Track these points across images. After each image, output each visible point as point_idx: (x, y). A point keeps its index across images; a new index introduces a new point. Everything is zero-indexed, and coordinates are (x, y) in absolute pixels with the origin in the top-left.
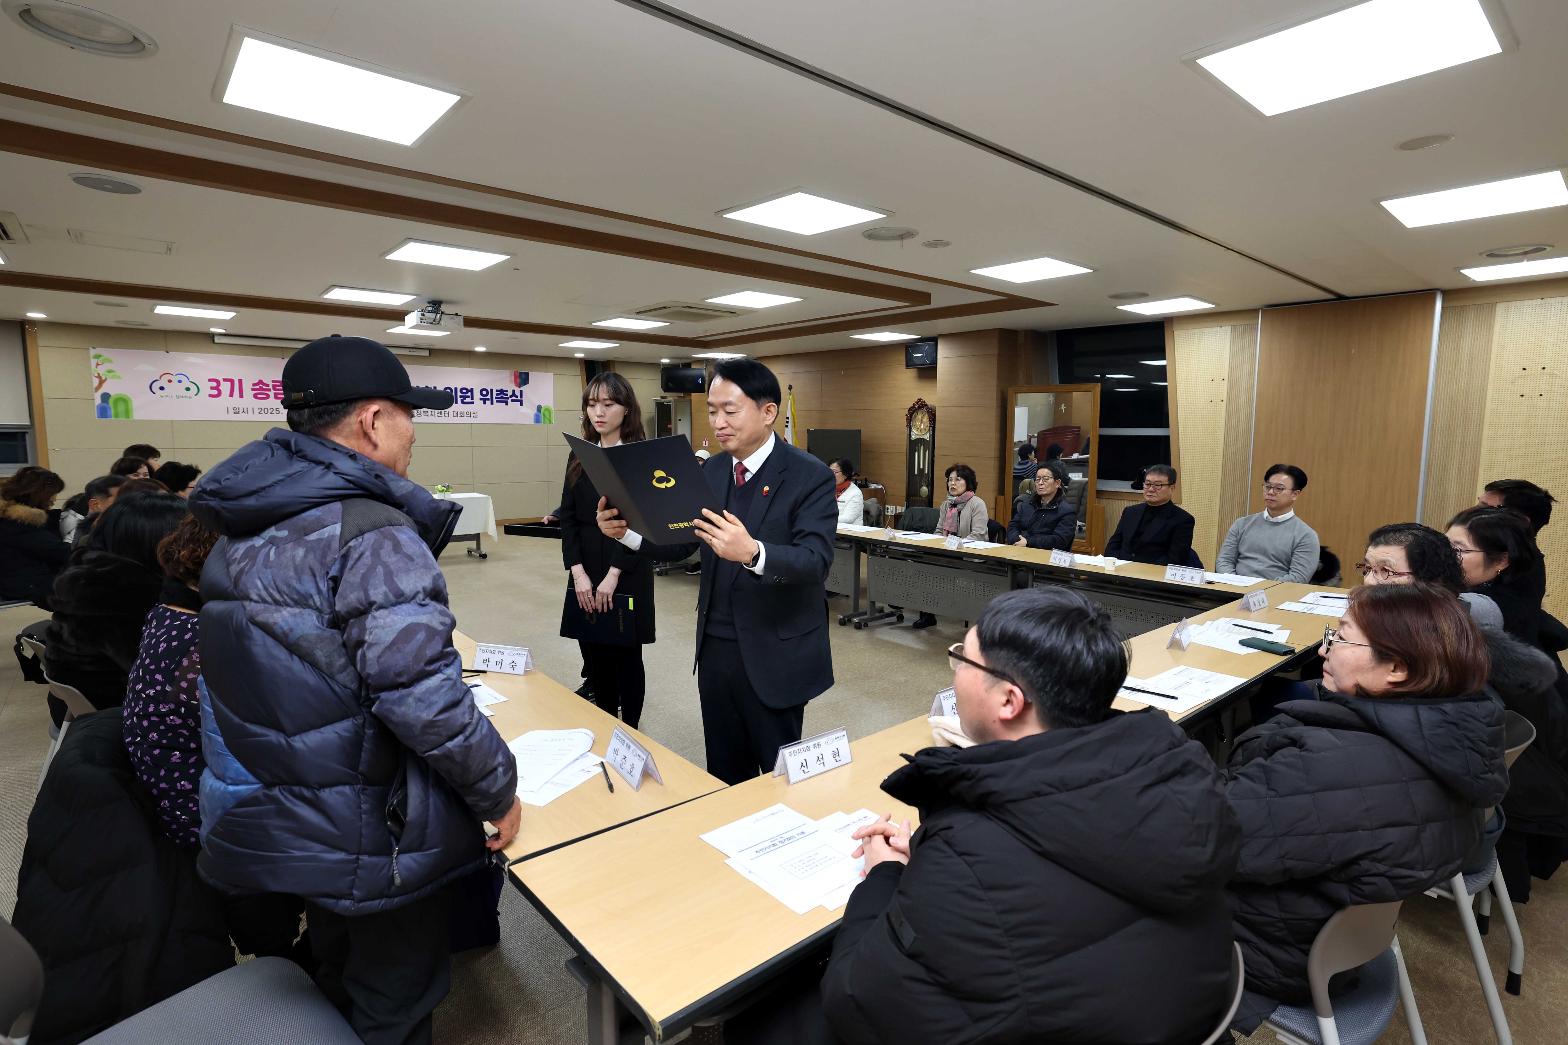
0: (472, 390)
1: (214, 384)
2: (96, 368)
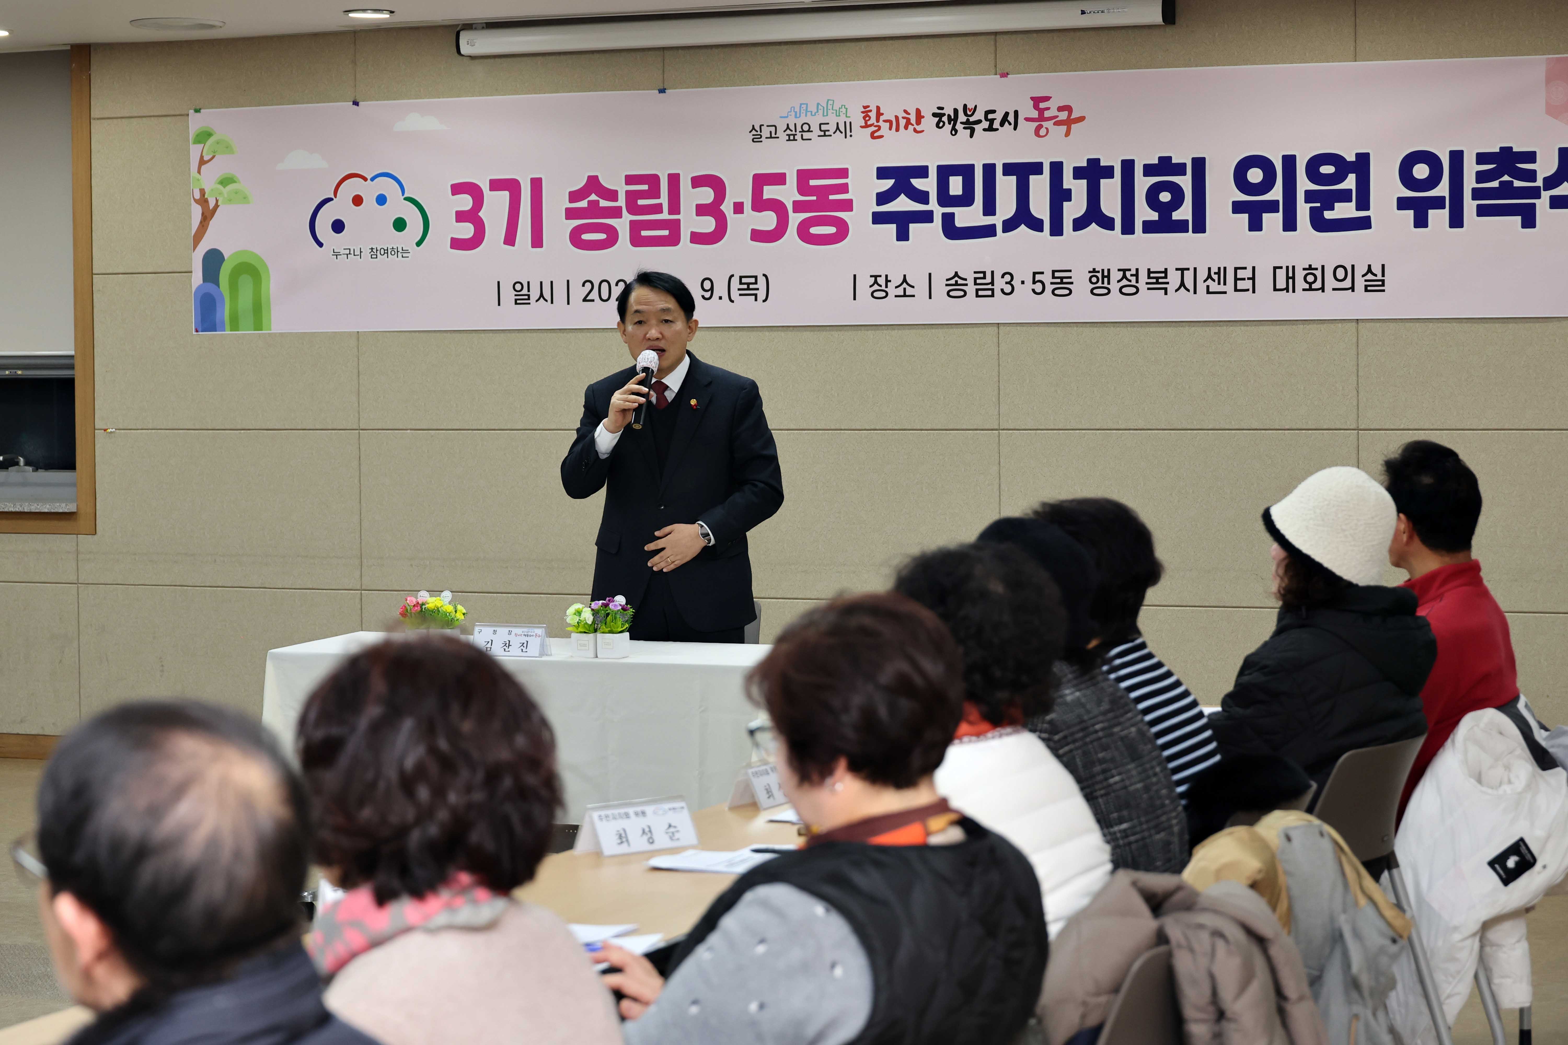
0: (1361, 166)
1: (465, 202)
2: (199, 172)
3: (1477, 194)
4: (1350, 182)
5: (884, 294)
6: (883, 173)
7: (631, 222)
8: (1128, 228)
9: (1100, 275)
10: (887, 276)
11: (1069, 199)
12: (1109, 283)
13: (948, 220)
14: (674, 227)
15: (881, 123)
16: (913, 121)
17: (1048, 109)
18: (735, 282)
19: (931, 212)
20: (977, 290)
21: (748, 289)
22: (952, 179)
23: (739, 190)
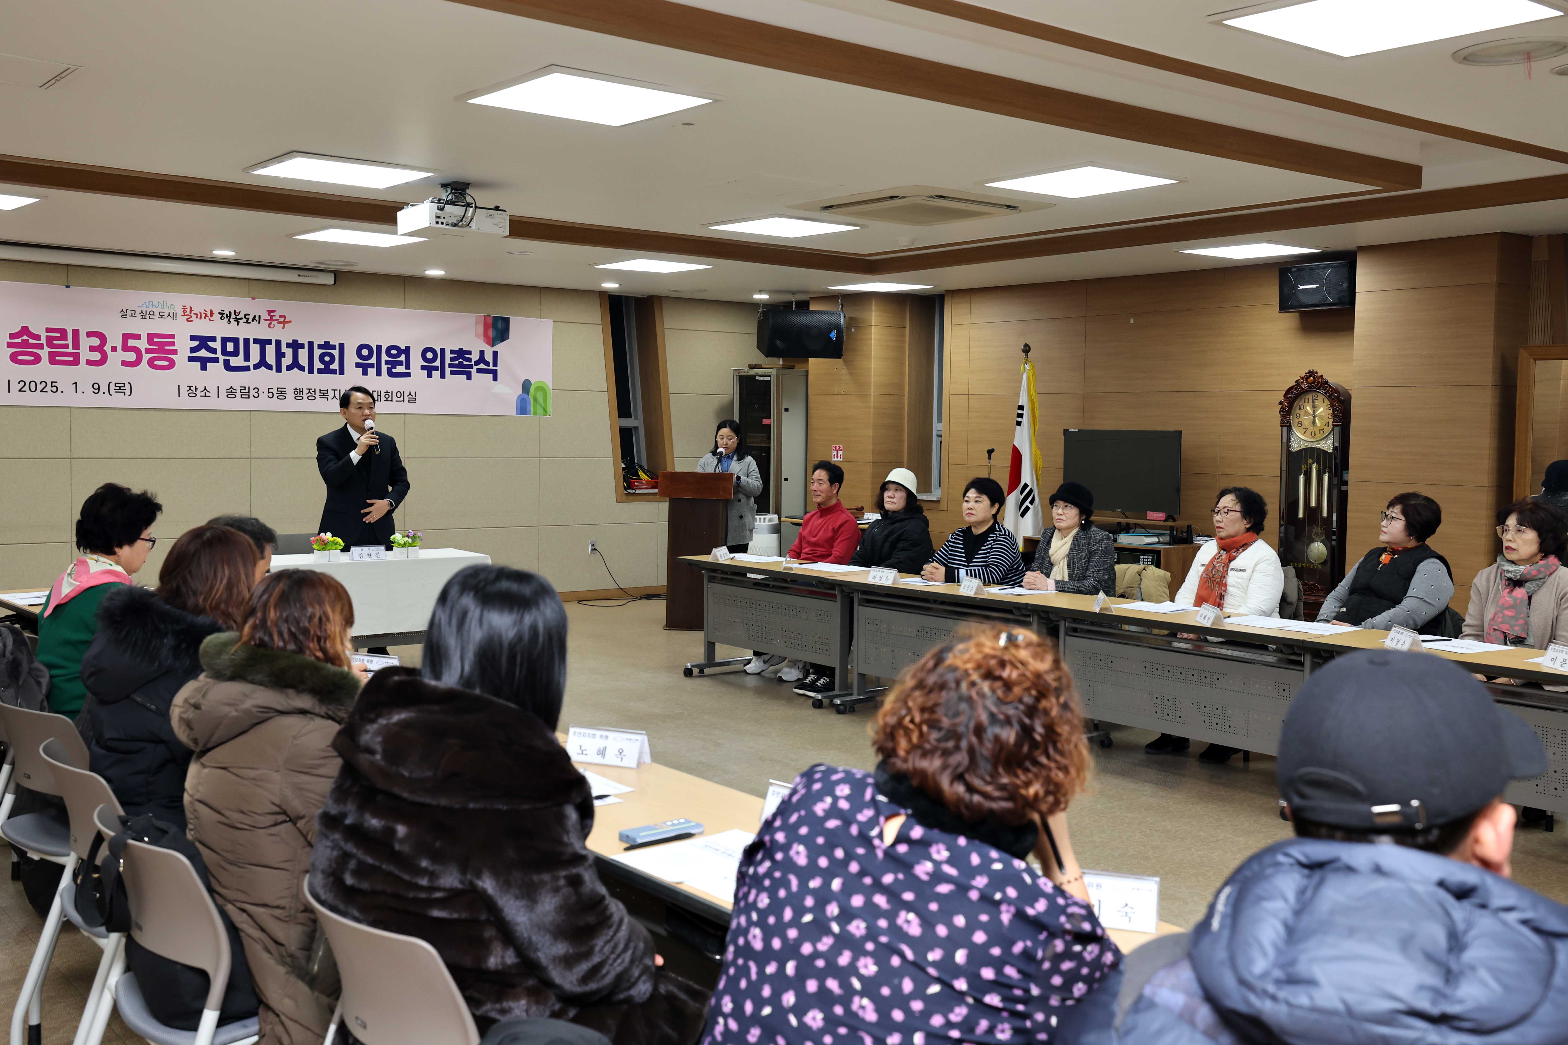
0: (407, 351)
3: (450, 366)
4: (402, 358)
5: (195, 395)
6: (193, 338)
7: (49, 352)
8: (311, 371)
9: (298, 391)
10: (196, 387)
11: (284, 357)
12: (303, 395)
13: (226, 362)
14: (76, 356)
15: (192, 315)
16: (209, 315)
17: (275, 316)
18: (112, 386)
19: (218, 358)
20: (241, 395)
21: (120, 389)
22: (228, 344)
23: (114, 340)
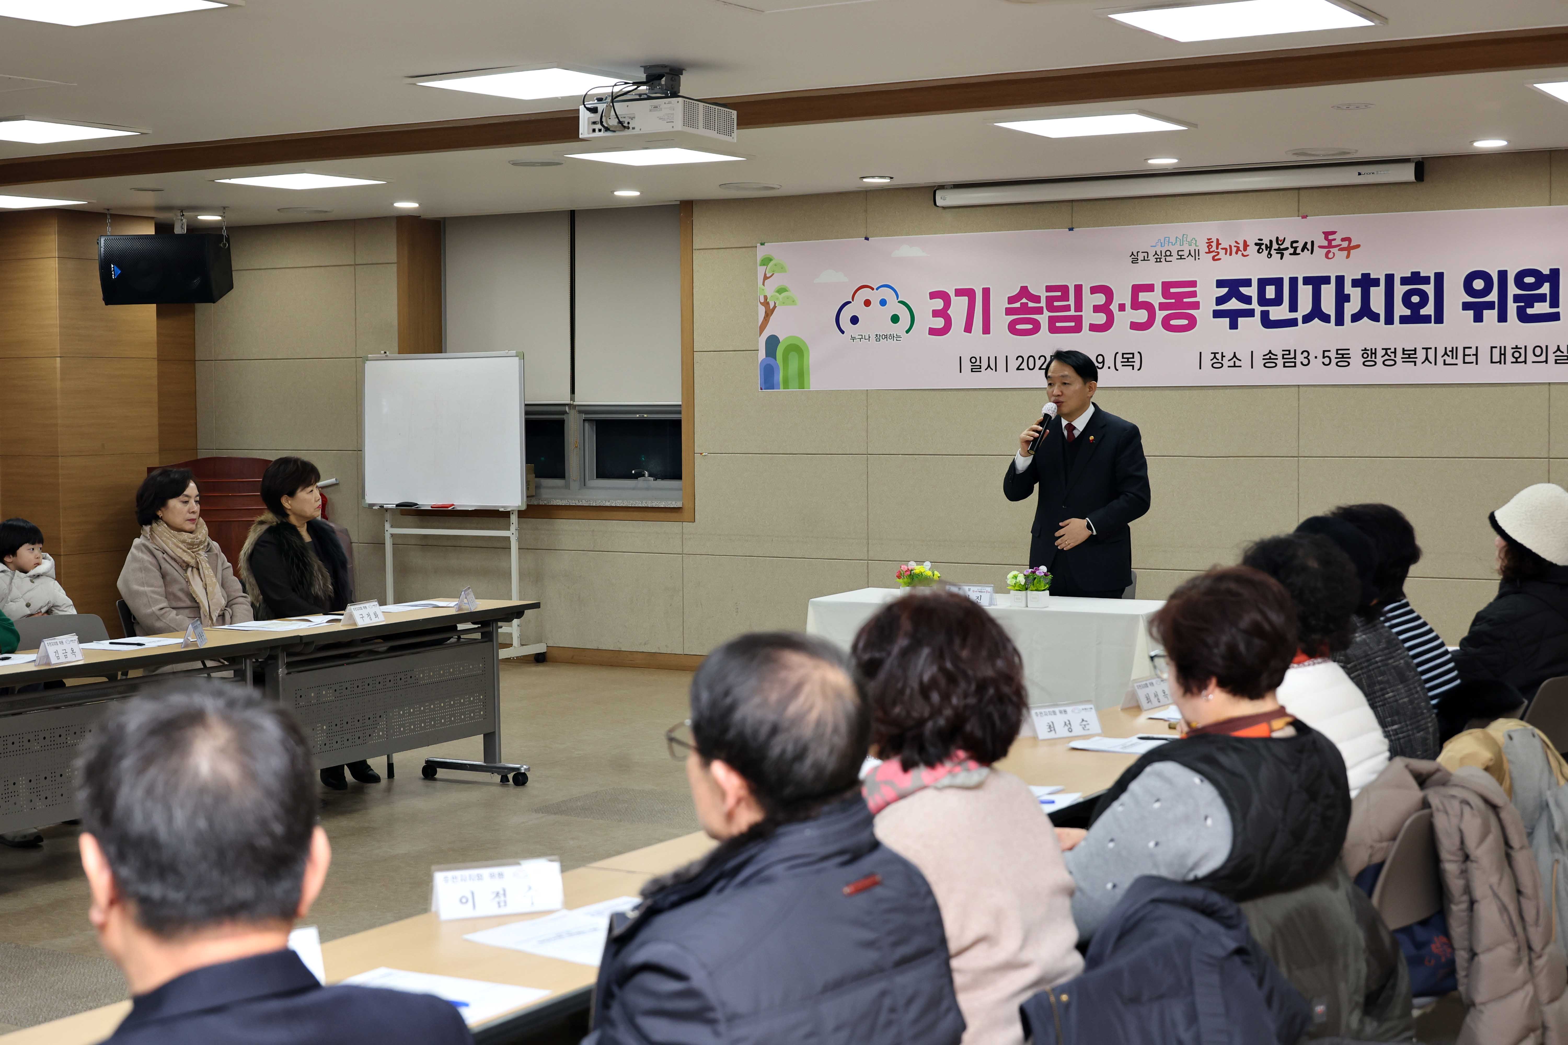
0: (1554, 277)
1: (939, 304)
2: (764, 284)
4: (1545, 289)
5: (1220, 365)
6: (1220, 284)
7: (1049, 317)
8: (1389, 321)
9: (1369, 352)
10: (1222, 353)
11: (1349, 301)
12: (1375, 358)
13: (1265, 315)
14: (1078, 320)
15: (1219, 250)
16: (1241, 248)
17: (1335, 240)
18: (1119, 358)
19: (1253, 310)
20: (1284, 363)
21: (1128, 362)
22: (1268, 287)
23: (1122, 295)
